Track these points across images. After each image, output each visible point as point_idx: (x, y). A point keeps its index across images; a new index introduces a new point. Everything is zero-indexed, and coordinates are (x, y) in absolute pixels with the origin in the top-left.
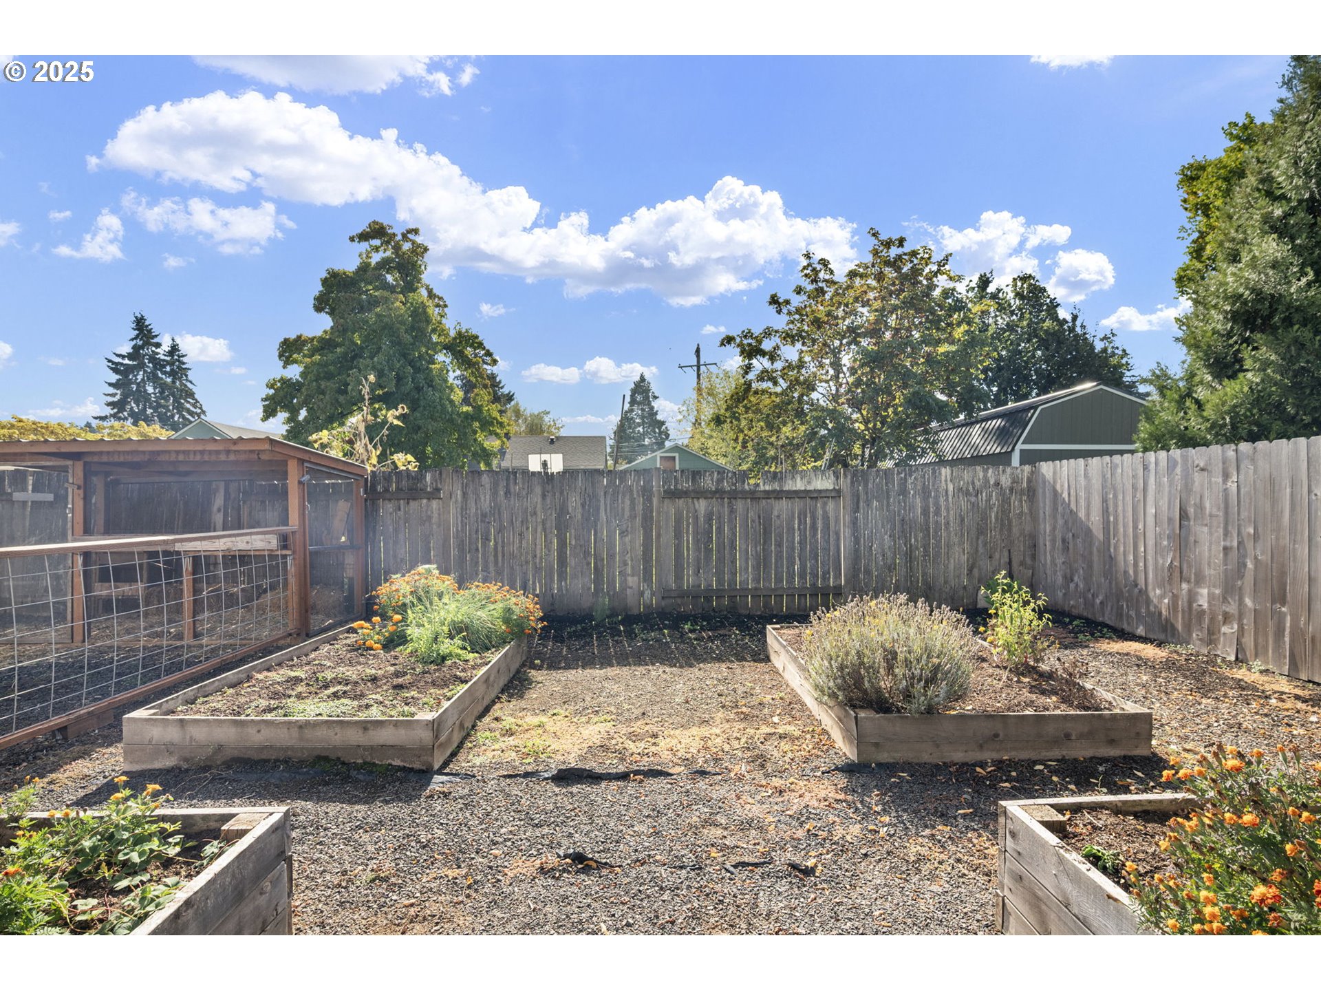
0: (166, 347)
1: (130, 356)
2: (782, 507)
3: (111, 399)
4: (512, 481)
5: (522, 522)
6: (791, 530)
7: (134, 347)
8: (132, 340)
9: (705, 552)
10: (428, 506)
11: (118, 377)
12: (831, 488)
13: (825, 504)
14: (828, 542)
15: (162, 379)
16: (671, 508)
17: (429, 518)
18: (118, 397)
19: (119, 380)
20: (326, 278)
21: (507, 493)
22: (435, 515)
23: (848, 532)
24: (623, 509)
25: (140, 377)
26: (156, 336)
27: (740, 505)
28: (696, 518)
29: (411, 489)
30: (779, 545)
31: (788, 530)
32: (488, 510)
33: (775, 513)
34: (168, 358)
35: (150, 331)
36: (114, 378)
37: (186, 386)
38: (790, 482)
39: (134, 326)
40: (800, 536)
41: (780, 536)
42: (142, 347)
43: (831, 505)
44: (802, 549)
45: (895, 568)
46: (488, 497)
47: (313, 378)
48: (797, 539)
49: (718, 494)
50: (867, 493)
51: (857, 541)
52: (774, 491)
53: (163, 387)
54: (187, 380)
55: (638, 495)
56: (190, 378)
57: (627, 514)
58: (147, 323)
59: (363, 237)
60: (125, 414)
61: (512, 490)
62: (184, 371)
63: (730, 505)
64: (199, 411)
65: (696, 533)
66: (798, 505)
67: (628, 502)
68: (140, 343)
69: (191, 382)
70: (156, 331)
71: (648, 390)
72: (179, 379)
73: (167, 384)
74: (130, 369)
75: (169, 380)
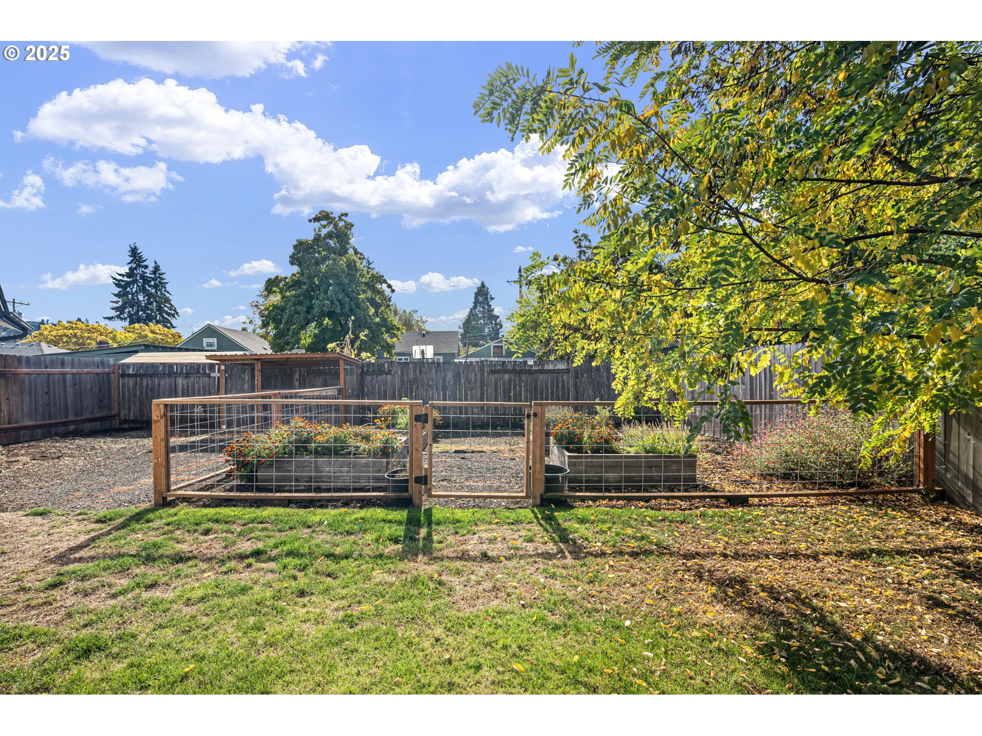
0: (151, 269)
1: (128, 275)
2: (542, 378)
3: (116, 305)
4: (422, 366)
5: (427, 384)
6: (547, 387)
7: (130, 269)
8: (129, 263)
9: (508, 398)
10: (386, 378)
11: (119, 290)
12: (565, 368)
13: (562, 376)
14: (564, 393)
15: (149, 290)
17: (387, 383)
18: (120, 303)
19: (120, 292)
20: (296, 245)
22: (389, 381)
23: (573, 388)
24: (471, 378)
25: (134, 290)
26: (145, 260)
27: (524, 376)
28: (504, 382)
30: (541, 394)
33: (540, 380)
34: (153, 276)
35: (140, 257)
36: (117, 290)
37: (165, 295)
38: (547, 365)
39: (130, 254)
41: (542, 390)
42: (135, 269)
43: (565, 377)
44: (552, 396)
46: (412, 374)
47: (292, 304)
48: (550, 391)
49: (513, 372)
53: (150, 295)
54: (165, 291)
55: (478, 373)
56: (168, 289)
57: (473, 380)
58: (138, 252)
59: (316, 219)
60: (126, 315)
62: (163, 285)
64: (173, 312)
65: (504, 389)
66: (549, 377)
67: (474, 376)
68: (134, 266)
69: (168, 292)
70: (144, 257)
71: (487, 293)
72: (160, 290)
73: (151, 294)
74: (128, 284)
75: (153, 291)
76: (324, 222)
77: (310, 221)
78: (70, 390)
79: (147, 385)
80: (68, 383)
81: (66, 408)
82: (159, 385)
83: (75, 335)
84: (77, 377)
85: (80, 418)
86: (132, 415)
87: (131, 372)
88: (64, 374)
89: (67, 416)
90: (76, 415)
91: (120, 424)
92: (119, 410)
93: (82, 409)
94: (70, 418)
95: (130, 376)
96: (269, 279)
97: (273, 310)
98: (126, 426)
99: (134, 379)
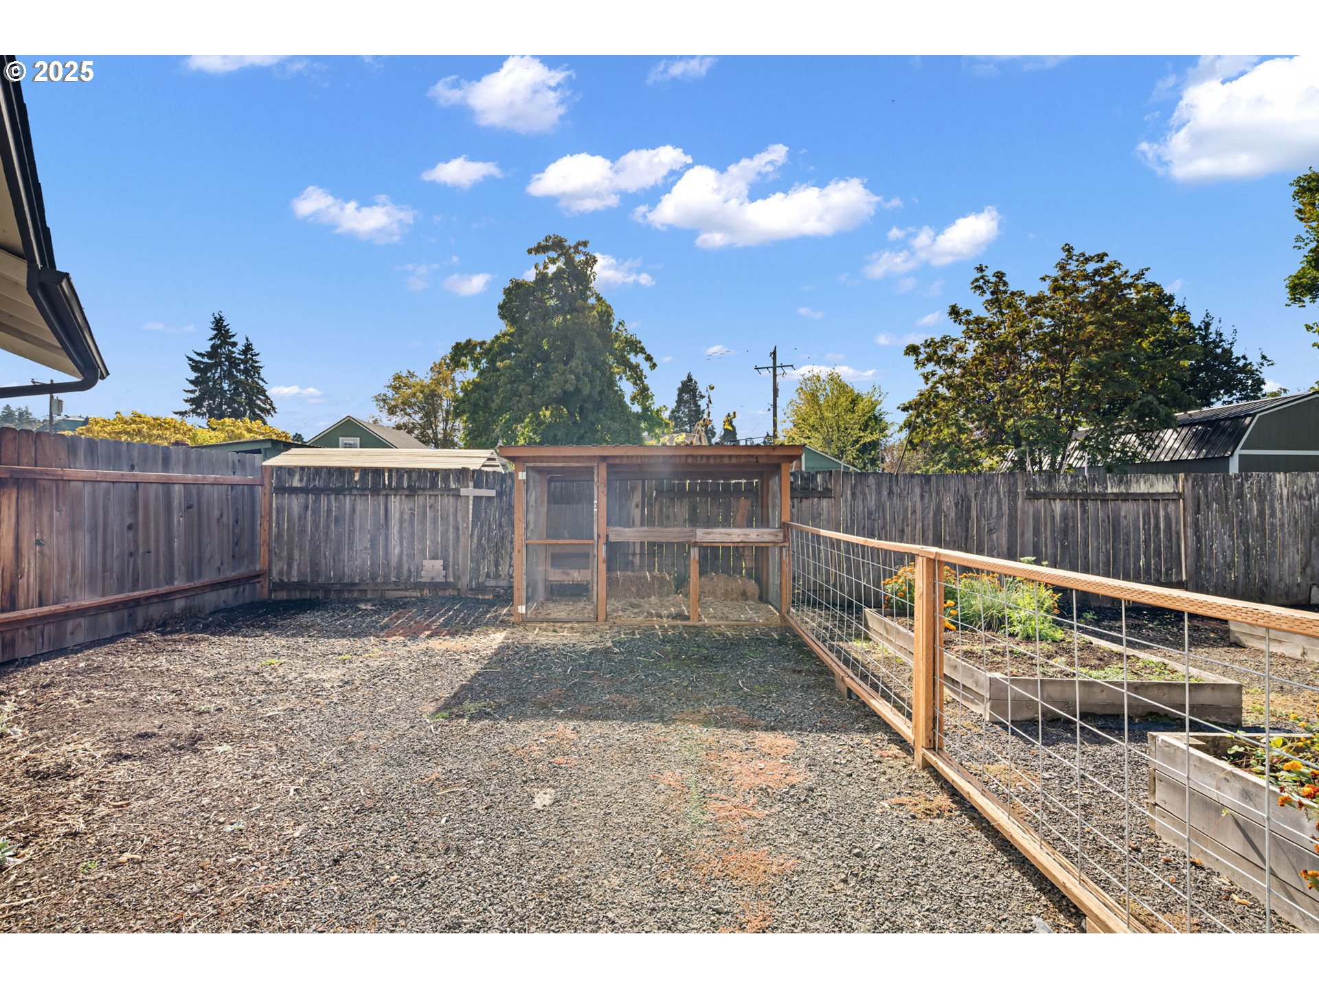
0: (240, 347)
1: (210, 355)
2: (1126, 508)
3: (192, 396)
4: (894, 483)
5: (903, 520)
6: (1137, 529)
7: (213, 347)
8: (211, 339)
9: (1062, 549)
10: (819, 504)
11: (196, 375)
12: (1171, 491)
13: (1166, 507)
14: (1170, 540)
15: (236, 377)
16: (1030, 508)
17: (819, 515)
18: (197, 394)
19: (197, 378)
20: (509, 288)
21: (891, 492)
22: (825, 512)
23: (1190, 532)
24: (991, 509)
25: (217, 375)
26: (233, 336)
27: (1090, 505)
28: (1053, 517)
29: (803, 489)
30: (1127, 543)
31: (1134, 529)
32: (874, 508)
33: (1123, 514)
34: (243, 357)
35: (227, 331)
36: (193, 375)
37: (258, 384)
38: (1135, 485)
39: (213, 326)
40: (1145, 534)
41: (1128, 535)
42: (220, 346)
43: (1172, 507)
44: (1147, 548)
45: (1234, 566)
46: (873, 497)
47: (506, 381)
48: (1142, 537)
49: (1072, 496)
50: (1207, 496)
51: (1199, 540)
52: (1122, 494)
53: (237, 383)
54: (259, 378)
55: (1005, 496)
56: (262, 376)
57: (995, 514)
58: (225, 324)
59: (540, 249)
60: (204, 409)
61: (895, 490)
62: (257, 370)
63: (1083, 506)
64: (268, 407)
65: (1053, 531)
66: (1140, 507)
67: (995, 503)
68: (218, 342)
69: (263, 380)
70: (232, 331)
71: (695, 390)
72: (251, 377)
73: (240, 381)
74: (208, 368)
75: (243, 377)
76: (553, 254)
77: (530, 252)
78: (178, 519)
79: (329, 511)
80: (176, 503)
81: (170, 565)
82: (353, 510)
83: (139, 432)
84: (194, 490)
85: (198, 583)
86: (295, 572)
87: (296, 483)
88: (167, 484)
89: (170, 580)
90: (190, 577)
91: (270, 592)
92: (270, 562)
93: (200, 560)
94: (178, 584)
95: (293, 491)
96: (458, 344)
97: (473, 391)
98: (282, 595)
99: (302, 497)
